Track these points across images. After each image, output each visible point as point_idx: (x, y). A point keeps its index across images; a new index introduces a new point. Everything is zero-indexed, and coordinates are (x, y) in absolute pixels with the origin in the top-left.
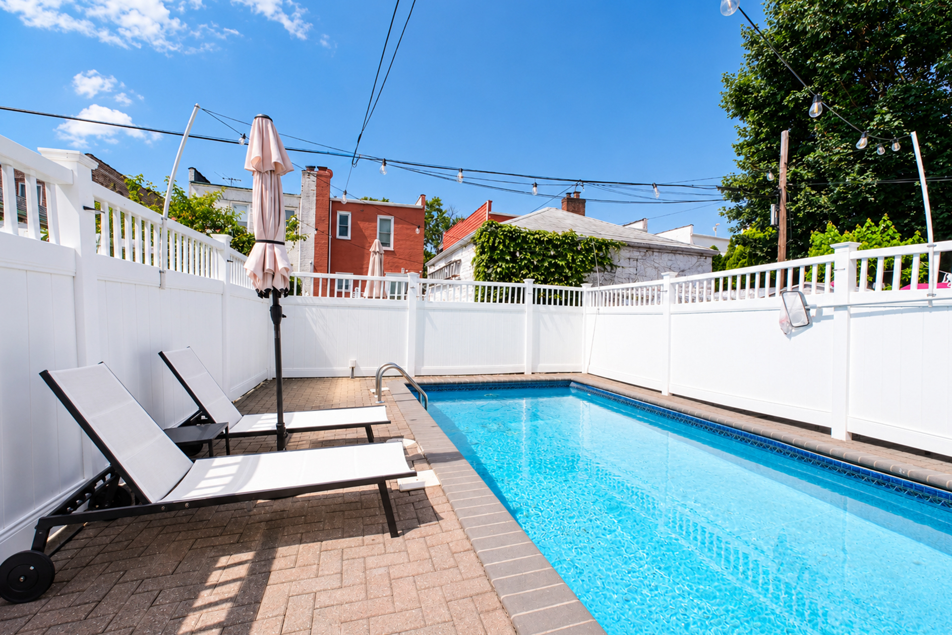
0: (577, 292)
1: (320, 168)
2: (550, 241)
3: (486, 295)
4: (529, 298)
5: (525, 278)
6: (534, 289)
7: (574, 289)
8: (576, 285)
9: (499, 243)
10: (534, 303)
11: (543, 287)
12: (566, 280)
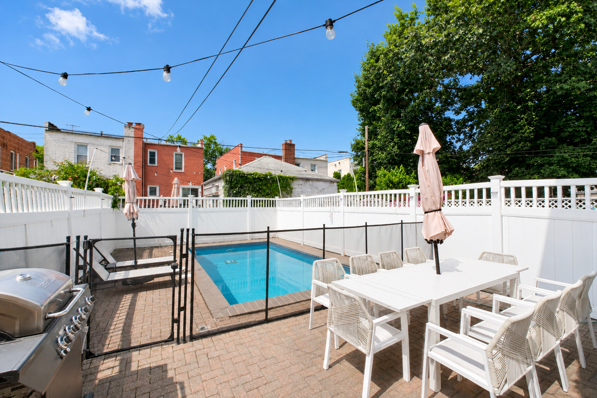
0: (273, 201)
1: (137, 124)
2: (259, 178)
3: (228, 204)
4: (249, 204)
5: (248, 195)
6: (252, 200)
7: (271, 199)
8: (273, 197)
9: (234, 180)
10: (252, 207)
11: (256, 199)
12: (268, 195)
